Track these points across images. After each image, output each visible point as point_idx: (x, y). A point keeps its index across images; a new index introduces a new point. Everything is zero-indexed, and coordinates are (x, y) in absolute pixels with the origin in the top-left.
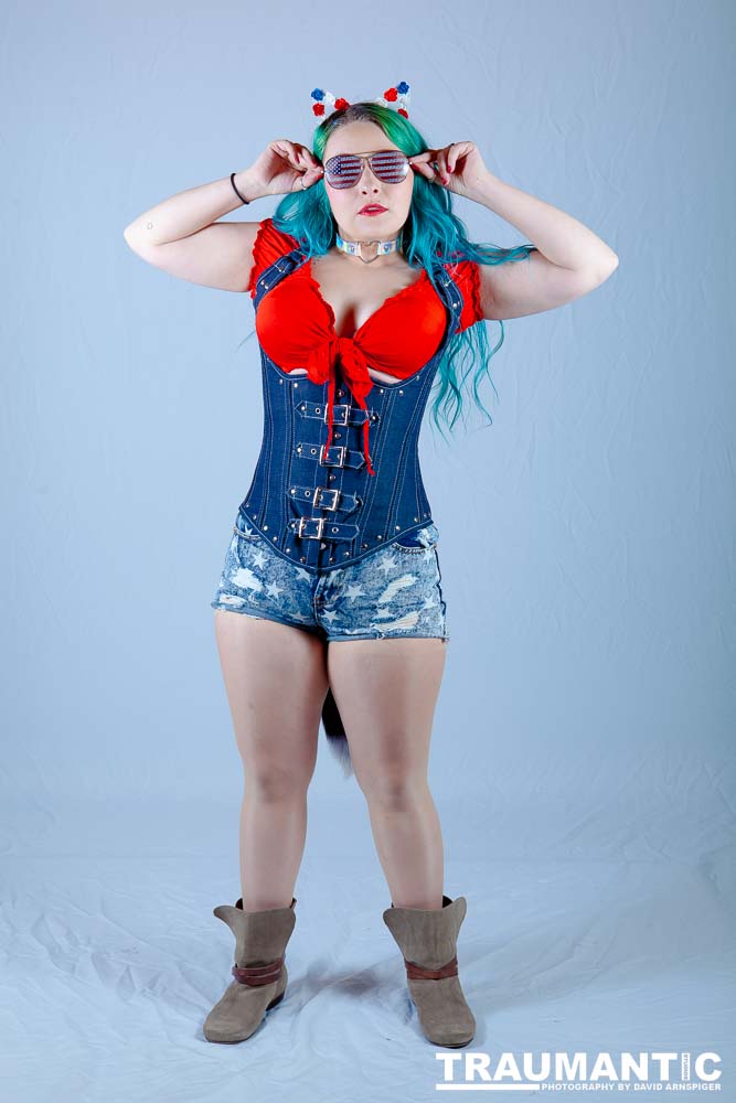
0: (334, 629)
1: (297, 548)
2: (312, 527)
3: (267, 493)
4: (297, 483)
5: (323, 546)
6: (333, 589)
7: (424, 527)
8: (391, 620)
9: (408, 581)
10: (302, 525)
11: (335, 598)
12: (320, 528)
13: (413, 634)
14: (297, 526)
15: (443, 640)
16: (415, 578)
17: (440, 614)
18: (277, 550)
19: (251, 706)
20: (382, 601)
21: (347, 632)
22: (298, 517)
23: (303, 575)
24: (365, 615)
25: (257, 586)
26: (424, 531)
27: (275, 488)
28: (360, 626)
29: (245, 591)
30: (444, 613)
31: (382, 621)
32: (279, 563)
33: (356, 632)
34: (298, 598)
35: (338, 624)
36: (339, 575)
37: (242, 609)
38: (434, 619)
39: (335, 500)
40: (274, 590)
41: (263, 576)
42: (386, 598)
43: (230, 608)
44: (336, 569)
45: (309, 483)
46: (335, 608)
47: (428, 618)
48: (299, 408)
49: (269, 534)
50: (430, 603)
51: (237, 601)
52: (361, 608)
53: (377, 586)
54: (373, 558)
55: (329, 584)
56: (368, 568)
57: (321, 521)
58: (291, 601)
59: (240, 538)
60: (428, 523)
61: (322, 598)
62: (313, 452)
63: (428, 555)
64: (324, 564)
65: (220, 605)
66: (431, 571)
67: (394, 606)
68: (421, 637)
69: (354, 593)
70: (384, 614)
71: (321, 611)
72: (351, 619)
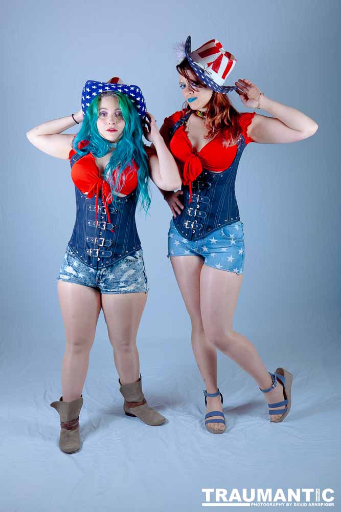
0: (104, 289)
1: (89, 260)
2: (94, 252)
3: (77, 240)
4: (88, 235)
5: (99, 259)
6: (103, 276)
7: (138, 250)
8: (124, 287)
9: (132, 272)
10: (91, 251)
11: (104, 279)
12: (97, 253)
13: (133, 292)
14: (89, 252)
15: (145, 292)
16: (134, 271)
17: (144, 283)
18: (82, 260)
19: (74, 317)
20: (121, 280)
21: (109, 290)
22: (89, 248)
23: (92, 270)
24: (115, 285)
25: (74, 273)
26: (138, 252)
27: (81, 238)
28: (113, 288)
29: (70, 274)
30: (146, 282)
31: (121, 287)
32: (83, 266)
33: (112, 291)
34: (90, 278)
35: (105, 288)
36: (105, 271)
37: (69, 281)
38: (142, 285)
39: (103, 242)
40: (81, 275)
41: (76, 270)
42: (123, 279)
43: (64, 280)
44: (104, 268)
45: (93, 236)
46: (104, 282)
47: (139, 286)
48: (88, 207)
49: (79, 255)
50: (140, 280)
51: (67, 277)
52: (114, 283)
53: (120, 274)
54: (118, 264)
55: (101, 274)
56: (117, 268)
57: (98, 250)
58: (87, 279)
59: (68, 254)
60: (139, 248)
61: (99, 279)
62: (94, 223)
63: (140, 261)
64: (99, 265)
65: (60, 279)
66: (140, 267)
67: (126, 282)
68: (136, 292)
69: (111, 277)
70: (122, 284)
71: (99, 283)
72: (110, 285)
